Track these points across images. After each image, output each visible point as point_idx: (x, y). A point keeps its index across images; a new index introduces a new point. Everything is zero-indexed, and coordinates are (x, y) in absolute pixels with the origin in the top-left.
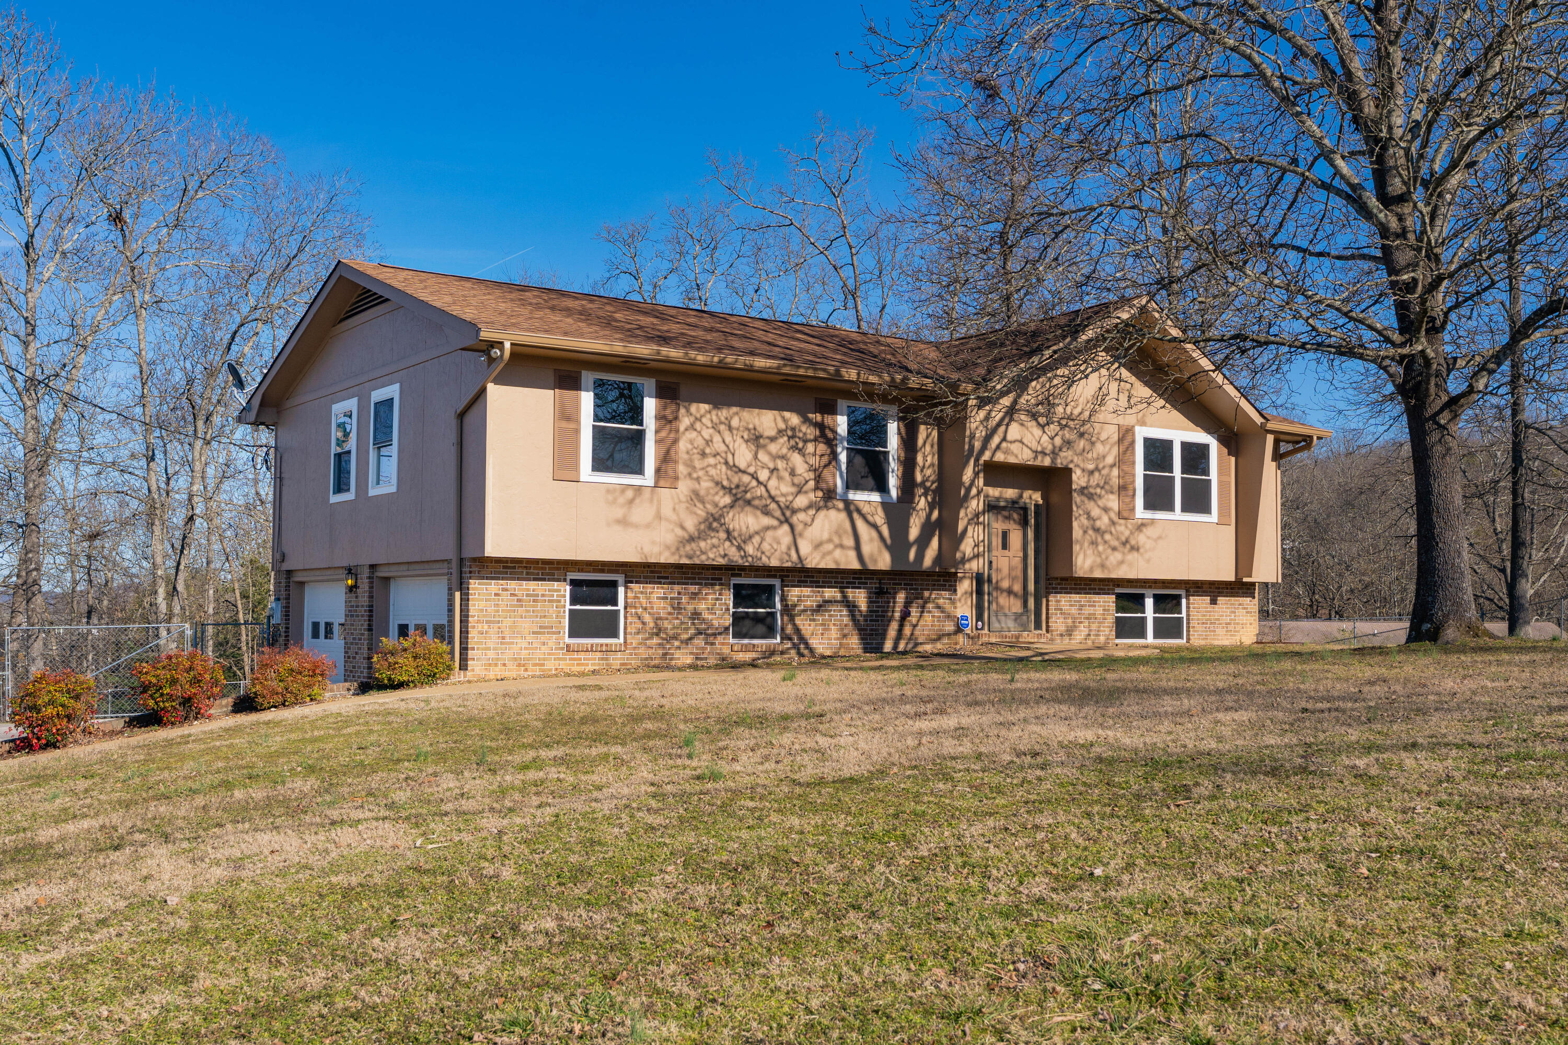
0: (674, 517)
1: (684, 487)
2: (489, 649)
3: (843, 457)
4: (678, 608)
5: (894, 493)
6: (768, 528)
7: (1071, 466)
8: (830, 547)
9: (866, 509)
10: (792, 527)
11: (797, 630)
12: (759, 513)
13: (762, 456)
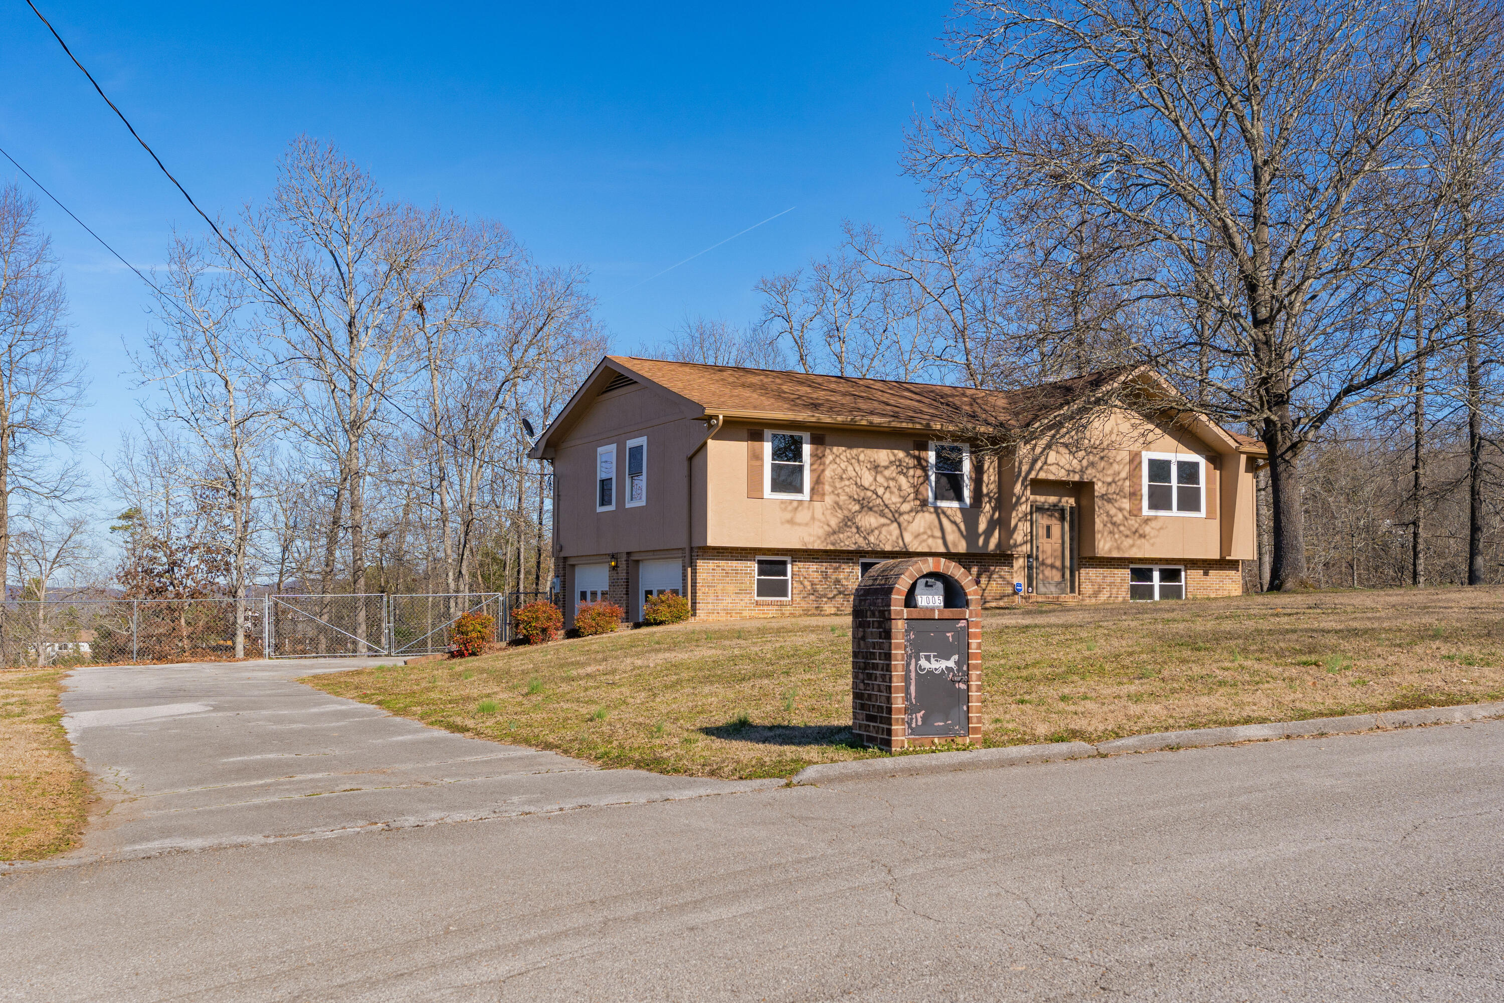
0: (823, 519)
1: (829, 500)
2: (708, 603)
3: (933, 478)
4: (826, 577)
5: (968, 501)
6: (884, 525)
7: (1094, 480)
8: (925, 537)
9: (949, 512)
10: (899, 525)
12: (877, 515)
13: (880, 479)
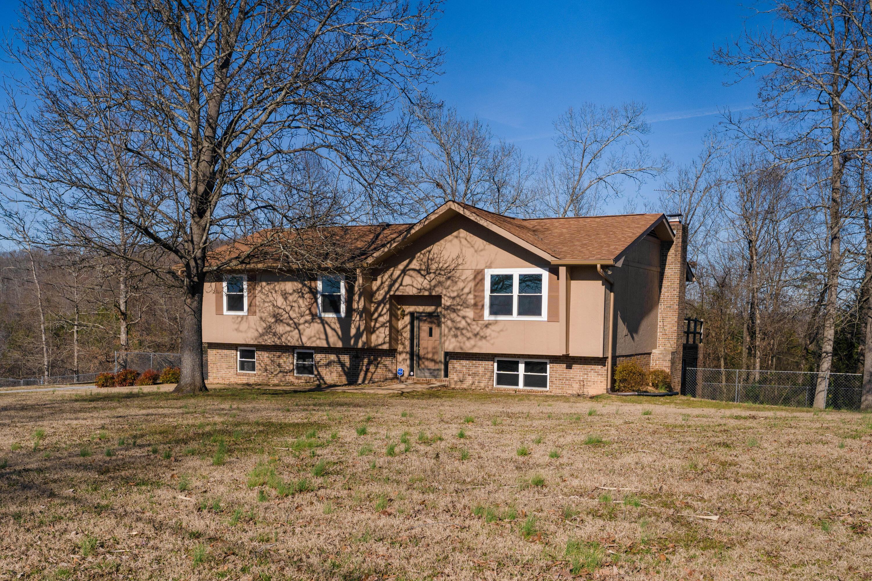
0: (255, 327)
1: (259, 315)
2: (214, 373)
5: (343, 314)
6: (290, 331)
7: (440, 295)
8: (315, 339)
10: (299, 331)
11: (319, 373)
12: (285, 325)
